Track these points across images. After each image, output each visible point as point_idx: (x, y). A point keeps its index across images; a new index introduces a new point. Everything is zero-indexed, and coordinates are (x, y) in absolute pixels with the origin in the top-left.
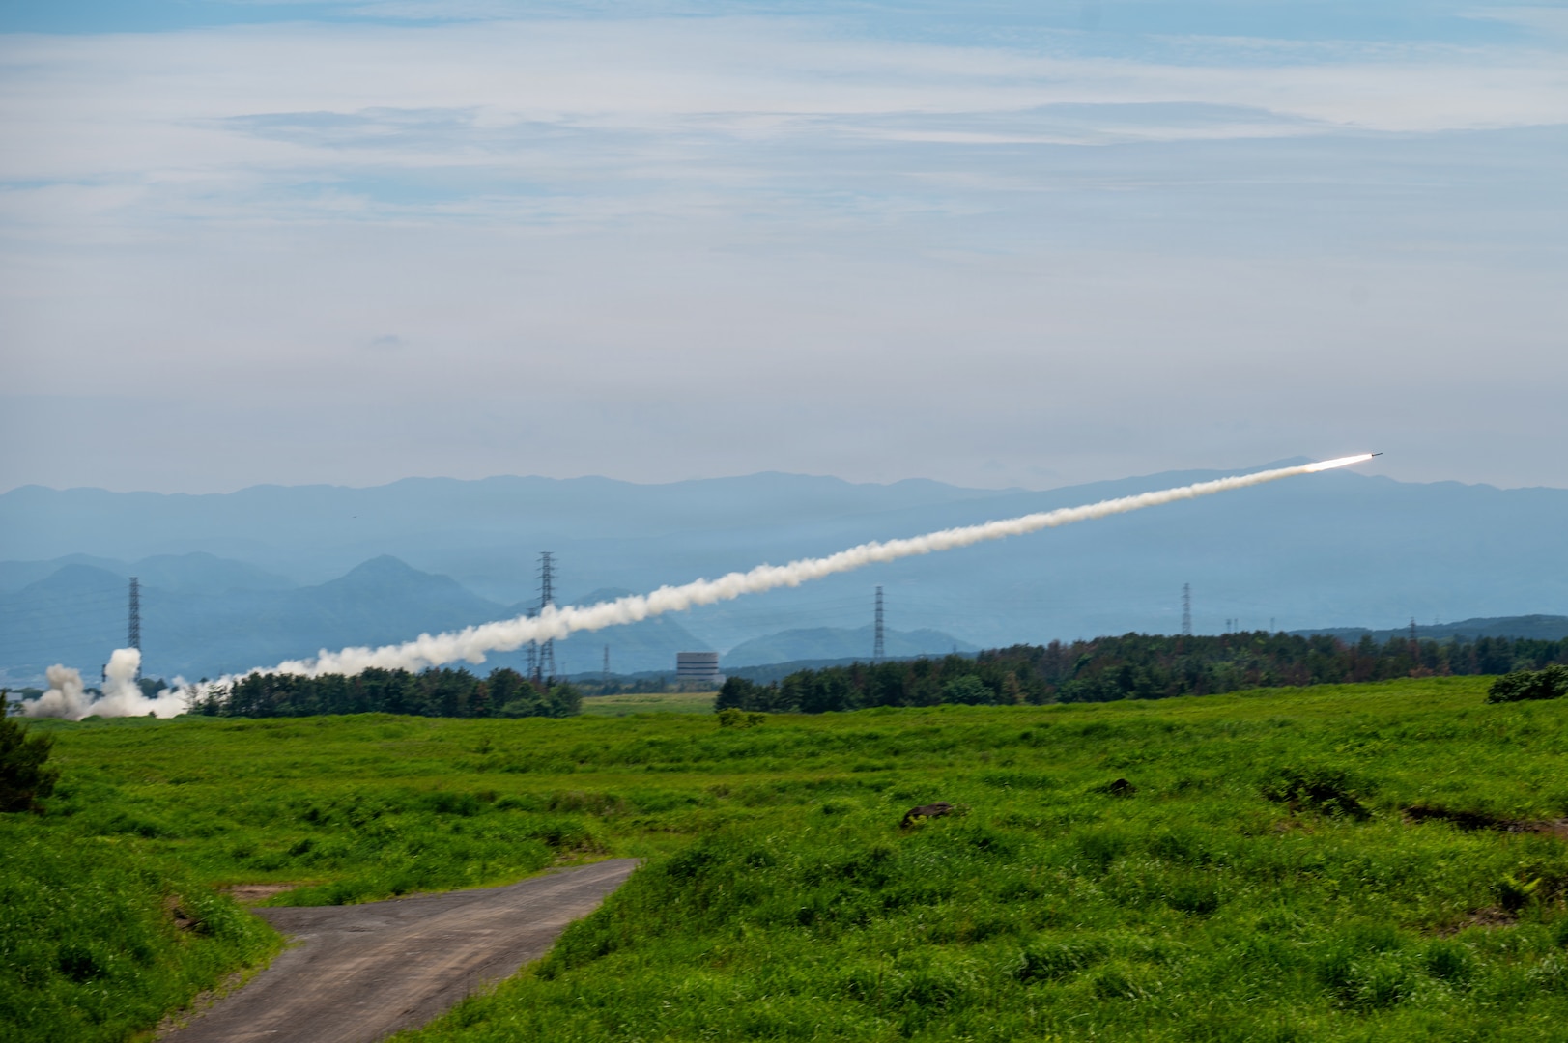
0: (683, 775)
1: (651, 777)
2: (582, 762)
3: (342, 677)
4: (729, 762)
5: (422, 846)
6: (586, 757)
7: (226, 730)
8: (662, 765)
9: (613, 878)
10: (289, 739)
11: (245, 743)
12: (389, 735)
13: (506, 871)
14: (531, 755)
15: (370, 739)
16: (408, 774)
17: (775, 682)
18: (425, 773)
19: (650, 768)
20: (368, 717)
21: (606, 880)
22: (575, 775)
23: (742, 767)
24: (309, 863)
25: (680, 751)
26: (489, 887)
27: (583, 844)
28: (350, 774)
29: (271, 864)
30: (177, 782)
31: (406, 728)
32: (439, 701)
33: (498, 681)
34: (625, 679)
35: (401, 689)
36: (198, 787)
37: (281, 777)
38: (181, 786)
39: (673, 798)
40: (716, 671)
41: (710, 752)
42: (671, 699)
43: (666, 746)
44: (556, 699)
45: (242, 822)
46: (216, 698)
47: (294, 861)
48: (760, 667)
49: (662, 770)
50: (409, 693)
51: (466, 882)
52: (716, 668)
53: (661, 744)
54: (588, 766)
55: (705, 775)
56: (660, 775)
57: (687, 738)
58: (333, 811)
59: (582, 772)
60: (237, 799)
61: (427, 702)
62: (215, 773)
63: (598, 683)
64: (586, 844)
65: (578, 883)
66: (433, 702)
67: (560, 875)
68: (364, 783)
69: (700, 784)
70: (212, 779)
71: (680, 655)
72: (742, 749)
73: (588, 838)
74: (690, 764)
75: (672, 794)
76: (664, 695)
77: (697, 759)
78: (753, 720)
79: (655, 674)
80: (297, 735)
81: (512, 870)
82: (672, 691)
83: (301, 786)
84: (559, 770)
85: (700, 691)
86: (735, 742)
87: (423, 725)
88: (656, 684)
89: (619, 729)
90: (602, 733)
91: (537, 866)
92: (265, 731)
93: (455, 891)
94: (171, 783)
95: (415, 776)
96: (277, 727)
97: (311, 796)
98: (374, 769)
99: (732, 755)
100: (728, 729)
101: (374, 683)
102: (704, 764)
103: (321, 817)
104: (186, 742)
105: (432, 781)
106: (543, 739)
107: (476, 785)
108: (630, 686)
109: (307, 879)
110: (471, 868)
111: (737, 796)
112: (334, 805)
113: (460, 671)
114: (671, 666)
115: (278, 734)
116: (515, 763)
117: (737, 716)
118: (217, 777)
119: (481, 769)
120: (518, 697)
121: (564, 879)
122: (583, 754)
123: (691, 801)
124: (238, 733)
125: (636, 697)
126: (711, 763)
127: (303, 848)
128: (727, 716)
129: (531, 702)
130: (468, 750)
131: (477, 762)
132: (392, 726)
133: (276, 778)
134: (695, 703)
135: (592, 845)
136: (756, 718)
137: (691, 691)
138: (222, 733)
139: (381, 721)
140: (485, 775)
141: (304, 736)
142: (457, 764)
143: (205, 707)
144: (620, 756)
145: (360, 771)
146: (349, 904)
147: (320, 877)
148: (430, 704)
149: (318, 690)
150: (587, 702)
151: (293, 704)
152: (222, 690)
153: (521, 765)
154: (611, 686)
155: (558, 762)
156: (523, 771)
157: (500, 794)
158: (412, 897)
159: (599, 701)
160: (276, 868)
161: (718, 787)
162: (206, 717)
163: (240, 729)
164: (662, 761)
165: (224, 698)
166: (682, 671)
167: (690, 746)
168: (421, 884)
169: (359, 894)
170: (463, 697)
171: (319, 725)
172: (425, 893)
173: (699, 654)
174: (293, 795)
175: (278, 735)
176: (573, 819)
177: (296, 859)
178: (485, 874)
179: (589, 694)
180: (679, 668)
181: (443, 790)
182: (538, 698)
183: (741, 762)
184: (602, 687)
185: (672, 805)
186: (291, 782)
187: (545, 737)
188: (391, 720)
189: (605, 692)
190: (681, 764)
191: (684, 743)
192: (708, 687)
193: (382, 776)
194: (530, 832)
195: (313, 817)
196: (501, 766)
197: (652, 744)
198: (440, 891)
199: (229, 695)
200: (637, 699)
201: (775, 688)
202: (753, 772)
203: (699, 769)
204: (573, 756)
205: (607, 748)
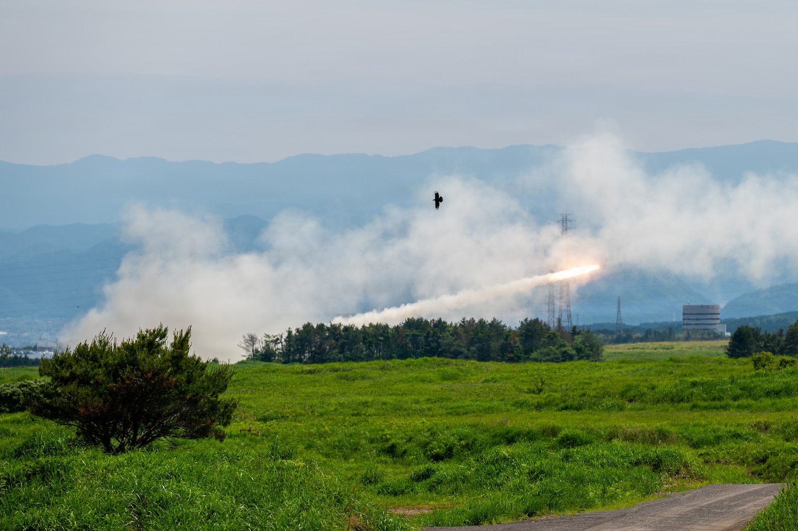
0: (725, 413)
1: (696, 414)
2: (631, 401)
3: (387, 327)
4: (767, 401)
5: (542, 472)
6: (634, 397)
7: (298, 373)
8: (706, 404)
9: (722, 501)
10: (356, 381)
11: (318, 384)
12: (445, 378)
13: (622, 495)
14: (584, 395)
15: (431, 381)
16: (474, 412)
17: (782, 331)
18: (489, 410)
19: (694, 406)
20: (426, 361)
21: (717, 502)
22: (626, 413)
23: (779, 406)
24: (431, 489)
25: (722, 391)
26: (611, 509)
27: (681, 470)
28: (421, 412)
29: (397, 489)
30: (265, 420)
31: (462, 371)
32: (473, 348)
33: (528, 330)
34: (635, 329)
35: (439, 338)
36: (284, 424)
37: (358, 414)
38: (268, 423)
39: (720, 433)
40: (719, 321)
41: (748, 391)
42: (681, 347)
43: (707, 387)
44: (579, 346)
45: (327, 455)
46: (272, 345)
47: (419, 487)
48: (756, 318)
49: (705, 408)
50: (446, 342)
51: (589, 504)
52: (718, 319)
53: (702, 384)
54: (637, 405)
55: (745, 412)
56: (704, 412)
57: (726, 378)
58: (409, 445)
59: (632, 409)
60: (321, 435)
61: (463, 349)
62: (299, 411)
63: (612, 333)
64: (683, 471)
65: (692, 506)
66: (469, 350)
67: (671, 499)
68: (435, 420)
69: (745, 420)
70: (297, 417)
71: (686, 308)
72: (776, 389)
73: (686, 465)
74: (731, 402)
75: (719, 429)
76: (675, 343)
77: (735, 398)
78: (783, 363)
79: (661, 325)
80: (363, 378)
81: (628, 494)
82: (679, 339)
83: (379, 423)
84: (609, 409)
85: (703, 339)
86: (770, 382)
87: (476, 368)
88: (666, 333)
89: (656, 372)
90: (641, 375)
91: (647, 491)
92: (334, 374)
93: (582, 513)
94: (259, 420)
95: (479, 413)
96: (344, 370)
97: (390, 432)
98: (442, 407)
99: (768, 394)
100: (762, 371)
101: (415, 332)
102: (744, 402)
103: (400, 450)
104: (262, 383)
105: (498, 418)
106: (588, 381)
107: (539, 421)
108: (639, 335)
109: (432, 503)
110: (592, 492)
111: (777, 430)
112: (410, 440)
113: (492, 322)
114: (676, 317)
115: (347, 376)
116: (569, 403)
117: (768, 359)
118: (300, 415)
119: (539, 407)
120: (545, 345)
121: (676, 502)
122: (632, 393)
123: (737, 436)
124: (309, 376)
125: (649, 345)
126: (751, 402)
127: (426, 475)
128: (759, 359)
129: (557, 349)
130: (520, 391)
131: (535, 401)
132: (449, 369)
133: (353, 415)
134: (704, 350)
135: (689, 472)
136: (787, 362)
137: (696, 339)
138: (294, 377)
139: (439, 365)
140: (544, 411)
141: (369, 378)
142: (517, 403)
143: (262, 355)
144: (666, 395)
145: (429, 409)
146: (486, 524)
147: (444, 501)
148: (466, 352)
149: (365, 338)
150: (608, 349)
151: (341, 352)
152: (278, 339)
153: (575, 403)
154: (624, 335)
155: (607, 402)
156: (578, 408)
157: (560, 429)
158: (544, 517)
159: (616, 348)
160: (402, 492)
161: (759, 422)
162: (264, 363)
163: (310, 372)
164: (705, 400)
165: (279, 346)
166: (686, 322)
167: (729, 386)
168: (550, 506)
169: (494, 514)
170: (495, 345)
171: (383, 368)
172: (555, 515)
173: (702, 307)
174: (371, 431)
175: (347, 378)
176: (672, 448)
177: (420, 484)
178: (606, 498)
179: (606, 342)
180: (684, 319)
181: (510, 425)
182: (564, 346)
183: (777, 401)
184: (615, 337)
185: (718, 439)
186: (370, 420)
187: (590, 378)
188: (447, 364)
189: (619, 340)
190: (723, 403)
191: (724, 383)
192: (712, 336)
193: (450, 413)
194: (634, 459)
195: (391, 451)
196: (557, 404)
197: (694, 384)
198: (569, 513)
199: (284, 343)
200: (651, 347)
201: (781, 335)
202: (789, 410)
203: (738, 407)
204: (622, 395)
205: (653, 388)
